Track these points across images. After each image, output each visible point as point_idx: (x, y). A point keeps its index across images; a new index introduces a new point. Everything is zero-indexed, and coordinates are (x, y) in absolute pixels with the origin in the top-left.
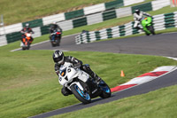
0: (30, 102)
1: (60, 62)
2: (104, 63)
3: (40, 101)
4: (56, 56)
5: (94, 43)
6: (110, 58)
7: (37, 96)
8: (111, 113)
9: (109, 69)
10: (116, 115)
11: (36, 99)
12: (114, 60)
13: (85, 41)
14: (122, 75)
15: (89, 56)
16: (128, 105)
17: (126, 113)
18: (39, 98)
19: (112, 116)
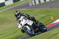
0: (11, 34)
1: (18, 17)
2: (43, 14)
3: (15, 34)
4: (16, 14)
5: (38, 5)
6: (46, 11)
7: (14, 32)
8: (48, 37)
9: (46, 16)
10: (51, 37)
11: (13, 33)
12: (48, 12)
13: (34, 4)
14: (52, 19)
15: (36, 11)
16: (56, 32)
17: (55, 36)
18: (15, 32)
19: (49, 38)
